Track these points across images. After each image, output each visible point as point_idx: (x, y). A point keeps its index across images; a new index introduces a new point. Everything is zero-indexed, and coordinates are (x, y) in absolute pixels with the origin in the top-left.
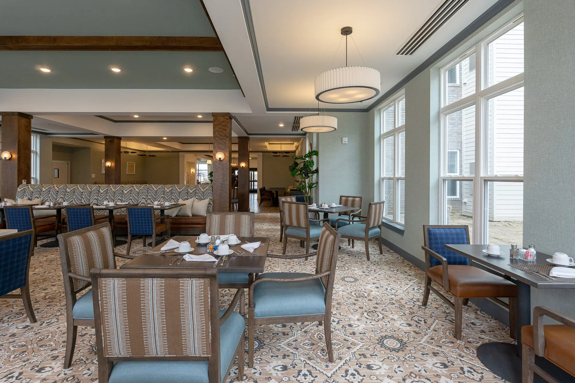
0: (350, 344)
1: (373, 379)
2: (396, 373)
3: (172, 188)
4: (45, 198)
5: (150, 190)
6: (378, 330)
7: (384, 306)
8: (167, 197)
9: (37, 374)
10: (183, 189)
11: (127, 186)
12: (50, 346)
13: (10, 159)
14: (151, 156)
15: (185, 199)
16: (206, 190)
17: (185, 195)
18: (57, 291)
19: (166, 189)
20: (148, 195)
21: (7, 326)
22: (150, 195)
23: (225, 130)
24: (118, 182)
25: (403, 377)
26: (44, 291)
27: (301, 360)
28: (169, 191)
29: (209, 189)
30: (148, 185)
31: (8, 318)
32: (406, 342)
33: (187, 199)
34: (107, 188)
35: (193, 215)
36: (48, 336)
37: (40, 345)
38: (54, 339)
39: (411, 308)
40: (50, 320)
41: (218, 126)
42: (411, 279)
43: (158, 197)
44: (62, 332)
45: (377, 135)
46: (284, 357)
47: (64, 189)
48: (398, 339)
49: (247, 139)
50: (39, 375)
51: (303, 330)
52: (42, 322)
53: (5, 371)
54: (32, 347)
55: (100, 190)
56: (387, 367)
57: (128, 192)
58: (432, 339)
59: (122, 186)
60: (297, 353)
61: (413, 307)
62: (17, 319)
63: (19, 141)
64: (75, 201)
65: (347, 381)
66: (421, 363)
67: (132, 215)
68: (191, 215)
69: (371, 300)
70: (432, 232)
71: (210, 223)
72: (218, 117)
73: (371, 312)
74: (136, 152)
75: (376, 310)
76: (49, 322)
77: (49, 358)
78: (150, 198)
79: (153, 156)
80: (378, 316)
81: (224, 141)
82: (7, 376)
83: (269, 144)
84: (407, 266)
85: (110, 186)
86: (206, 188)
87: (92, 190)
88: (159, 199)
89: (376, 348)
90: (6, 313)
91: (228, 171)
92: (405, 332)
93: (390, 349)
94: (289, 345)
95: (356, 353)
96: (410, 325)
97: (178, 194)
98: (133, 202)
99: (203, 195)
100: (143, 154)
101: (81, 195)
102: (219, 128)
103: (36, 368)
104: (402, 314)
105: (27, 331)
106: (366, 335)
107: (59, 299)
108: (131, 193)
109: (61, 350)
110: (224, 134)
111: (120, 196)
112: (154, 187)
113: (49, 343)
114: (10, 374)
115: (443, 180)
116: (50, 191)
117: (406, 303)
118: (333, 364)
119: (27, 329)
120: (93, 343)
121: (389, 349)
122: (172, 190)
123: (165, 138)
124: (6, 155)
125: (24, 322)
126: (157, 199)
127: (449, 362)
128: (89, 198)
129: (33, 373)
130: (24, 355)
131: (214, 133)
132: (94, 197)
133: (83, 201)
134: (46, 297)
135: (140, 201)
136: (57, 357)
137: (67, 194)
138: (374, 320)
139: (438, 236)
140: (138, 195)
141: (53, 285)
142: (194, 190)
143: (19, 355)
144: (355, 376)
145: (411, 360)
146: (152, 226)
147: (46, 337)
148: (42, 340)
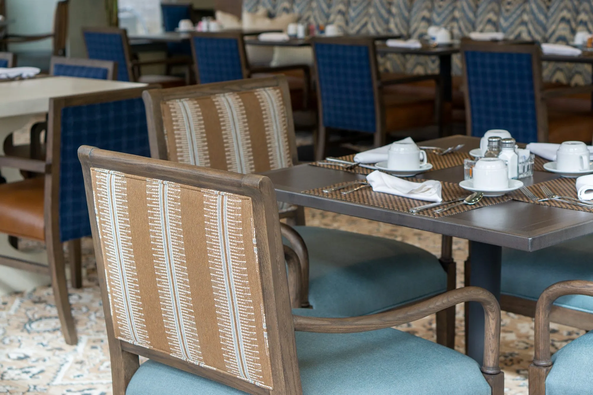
82: (83, 390)
114: (88, 390)
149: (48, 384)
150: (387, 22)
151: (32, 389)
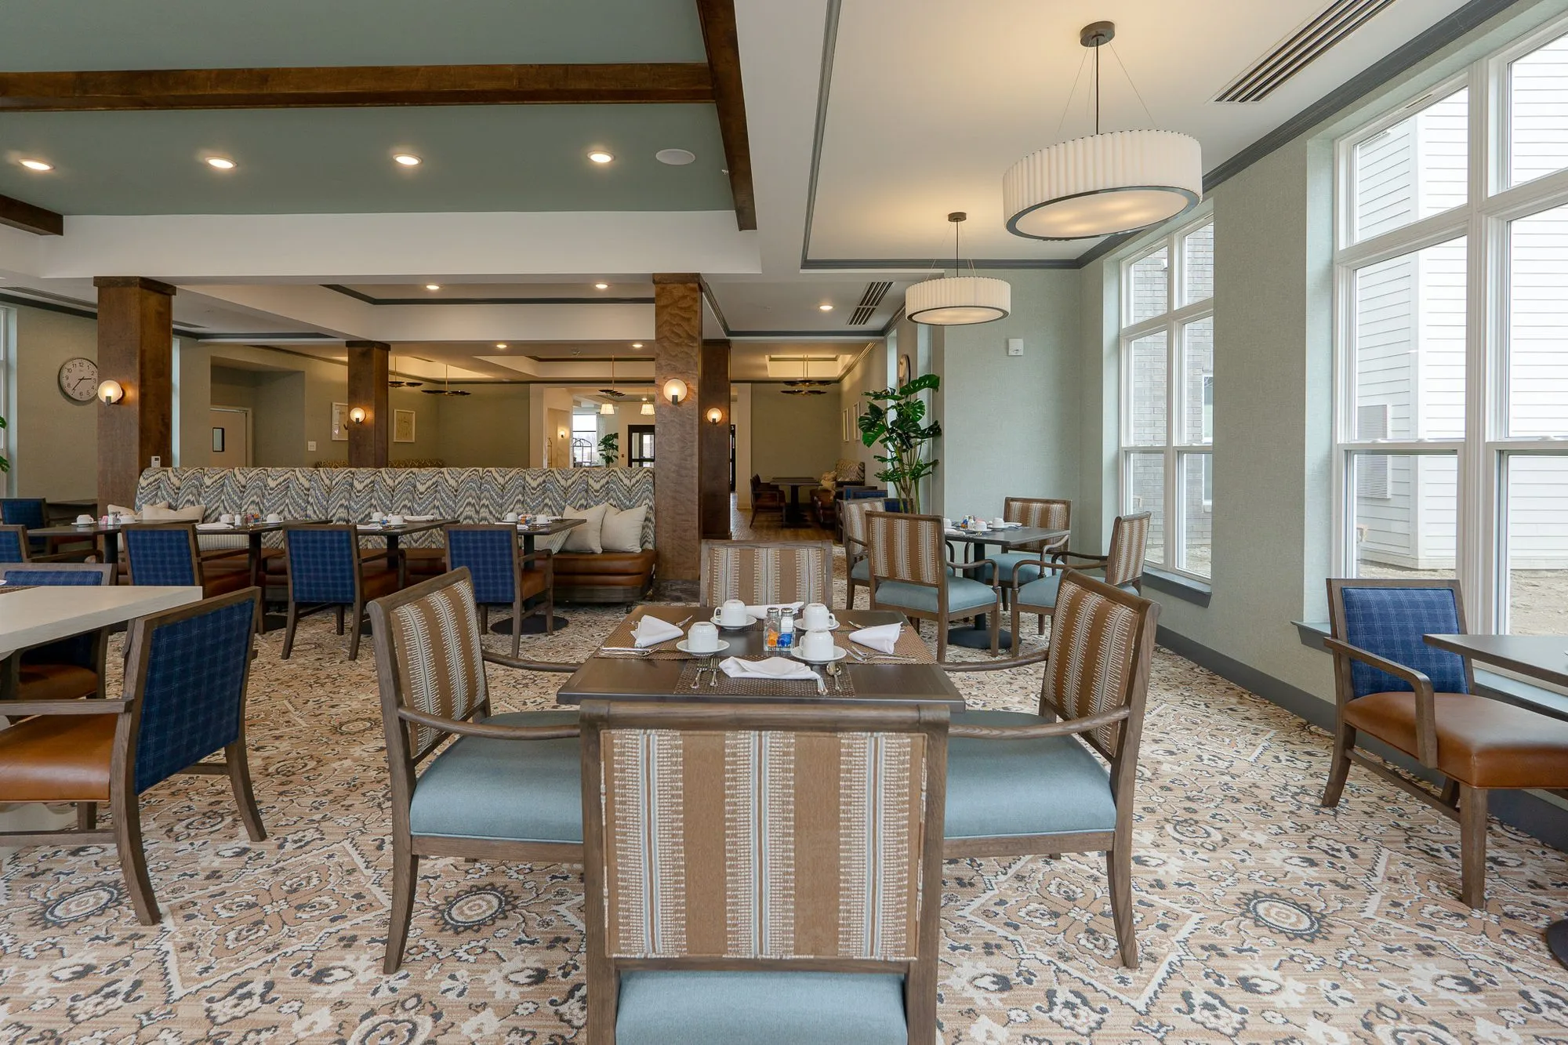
0: (1160, 915)
1: (1275, 1021)
2: (1335, 1003)
3: (544, 476)
4: (211, 504)
5: (488, 482)
6: (1227, 876)
7: (1212, 805)
8: (533, 500)
9: (314, 987)
10: (573, 479)
11: (426, 472)
12: (323, 907)
13: (120, 401)
14: (457, 393)
15: (582, 505)
16: (637, 482)
17: (580, 496)
18: (294, 754)
19: (528, 478)
20: (482, 496)
21: (190, 848)
22: (488, 495)
23: (689, 320)
24: (382, 461)
25: (1362, 1017)
26: (258, 753)
27: (1041, 961)
28: (538, 486)
29: (644, 480)
30: (480, 469)
31: (187, 827)
32: (1324, 913)
33: (586, 508)
34: (372, 478)
35: (606, 551)
36: (309, 878)
37: (295, 904)
38: (329, 887)
39: (1291, 812)
40: (300, 834)
41: (669, 310)
42: (1256, 729)
43: (508, 502)
44: (345, 868)
45: (1109, 334)
46: (989, 949)
47: (260, 479)
48: (1295, 904)
49: (726, 344)
50: (320, 991)
51: (1011, 872)
52: (282, 840)
53: (225, 977)
54: (277, 910)
55: (356, 483)
56: (1302, 987)
57: (429, 488)
58: (1396, 904)
59: (411, 472)
60: (1019, 938)
61: (1299, 809)
62: (210, 830)
63: (143, 353)
64: (290, 512)
65: (1200, 1026)
66: (1395, 976)
67: (459, 548)
68: (599, 550)
69: (1170, 789)
70: (1356, 598)
71: (712, 571)
72: (669, 287)
73: (1182, 822)
74: (419, 384)
75: (1195, 817)
76: (300, 841)
77: (332, 942)
78: (487, 503)
79: (463, 393)
80: (1209, 835)
81: (686, 349)
83: (771, 360)
84: (1230, 692)
85: (380, 472)
86: (638, 477)
87: (334, 483)
88: (512, 506)
89: (1241, 927)
90: (176, 813)
91: (696, 431)
92: (1306, 884)
93: (1285, 932)
94: (987, 914)
95: (1191, 941)
96: (1312, 863)
97: (560, 492)
98: (441, 514)
99: (628, 495)
100: (437, 390)
101: (305, 495)
102: (671, 314)
103: (306, 971)
104: (1275, 830)
105: (247, 863)
106: (1197, 889)
107: (306, 775)
108: (436, 491)
109: (359, 920)
110: (686, 331)
111: (407, 498)
112: (496, 475)
113: (318, 899)
115: (1346, 451)
116: (223, 485)
117: (1273, 798)
118: (1137, 973)
119: (246, 858)
120: (438, 902)
121: (1281, 932)
122: (544, 481)
123: (502, 346)
124: (110, 391)
125: (231, 838)
126: (506, 506)
127: (1476, 974)
128: (325, 503)
129: (302, 985)
130: (261, 933)
131: (658, 328)
132: (341, 502)
133: (310, 512)
134: (270, 771)
135: (461, 513)
136: (354, 939)
137: (269, 494)
138: (1202, 845)
139: (1375, 610)
140: (455, 496)
141: (277, 738)
142: (604, 481)
143: (248, 931)
144: (1219, 1012)
145: (1361, 966)
146: (512, 578)
147: (304, 883)
148: (295, 890)
149: (167, 1002)
150: (305, 510)
151: (145, 1023)
